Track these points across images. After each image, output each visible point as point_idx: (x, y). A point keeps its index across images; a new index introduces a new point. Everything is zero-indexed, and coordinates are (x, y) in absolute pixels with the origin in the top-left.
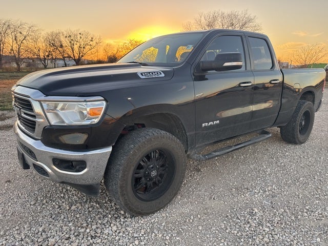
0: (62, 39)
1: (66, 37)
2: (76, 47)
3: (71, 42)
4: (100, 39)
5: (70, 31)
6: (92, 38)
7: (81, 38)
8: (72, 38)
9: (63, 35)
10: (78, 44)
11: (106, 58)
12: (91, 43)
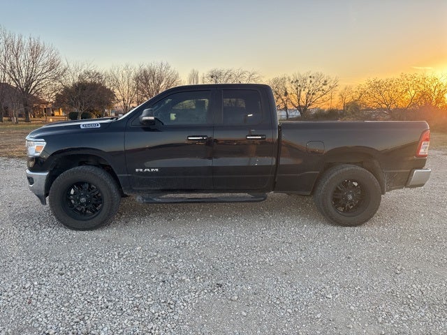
0: (288, 85)
1: (292, 82)
2: (303, 94)
3: (297, 89)
4: (336, 81)
5: (299, 74)
6: (325, 81)
7: (311, 82)
8: (300, 83)
9: (289, 80)
10: (307, 90)
11: (342, 105)
12: (324, 87)
